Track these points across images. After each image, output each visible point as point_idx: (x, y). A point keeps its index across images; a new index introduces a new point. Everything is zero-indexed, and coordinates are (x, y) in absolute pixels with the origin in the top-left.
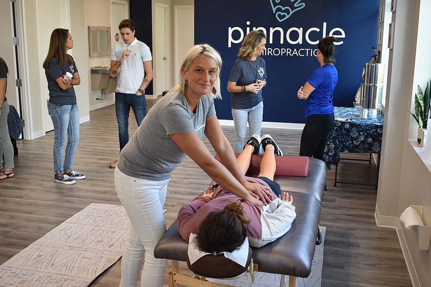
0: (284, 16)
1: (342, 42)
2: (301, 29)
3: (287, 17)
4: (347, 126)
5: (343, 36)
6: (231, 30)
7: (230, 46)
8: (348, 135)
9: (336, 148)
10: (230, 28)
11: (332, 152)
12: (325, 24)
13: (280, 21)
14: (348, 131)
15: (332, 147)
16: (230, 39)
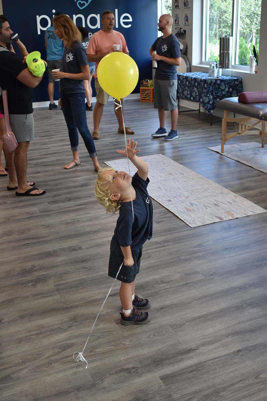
0: (84, 4)
1: (130, 26)
2: (99, 15)
3: (86, 5)
4: (219, 82)
5: (131, 20)
6: (39, 19)
7: (39, 33)
8: (219, 88)
9: (214, 98)
10: (38, 16)
11: (212, 101)
12: (116, 10)
13: (81, 8)
14: (219, 85)
15: (211, 98)
16: (39, 27)
